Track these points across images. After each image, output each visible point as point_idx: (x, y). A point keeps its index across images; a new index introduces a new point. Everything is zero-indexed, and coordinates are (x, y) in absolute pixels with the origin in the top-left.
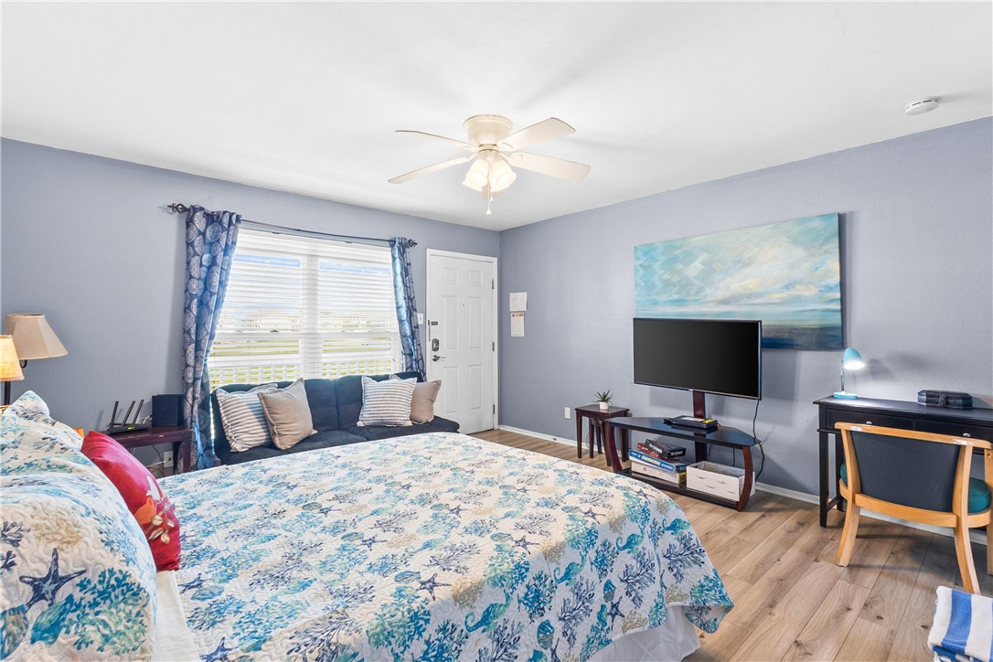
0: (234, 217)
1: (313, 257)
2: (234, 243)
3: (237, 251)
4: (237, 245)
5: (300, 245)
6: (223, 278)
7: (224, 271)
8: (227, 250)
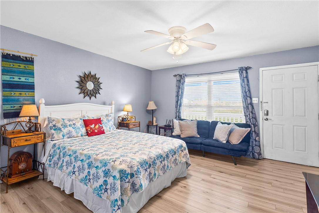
0: (184, 75)
1: (210, 81)
2: (184, 82)
3: (186, 83)
4: (186, 82)
5: (205, 78)
6: (182, 91)
7: (183, 89)
8: (183, 84)
